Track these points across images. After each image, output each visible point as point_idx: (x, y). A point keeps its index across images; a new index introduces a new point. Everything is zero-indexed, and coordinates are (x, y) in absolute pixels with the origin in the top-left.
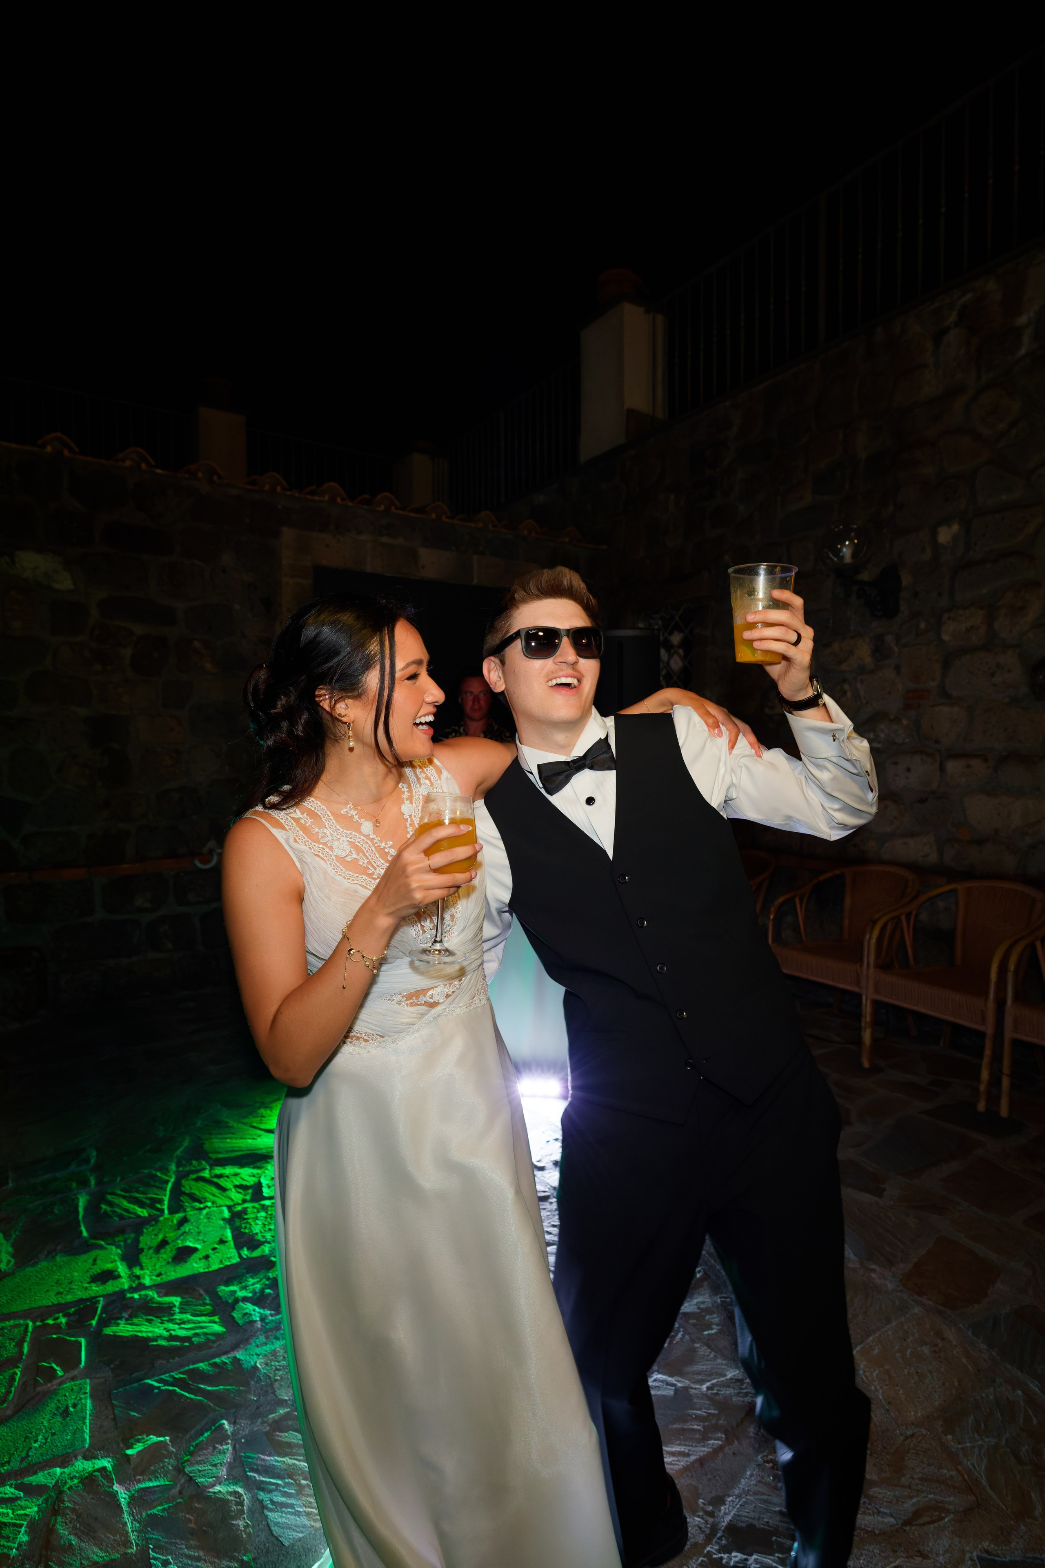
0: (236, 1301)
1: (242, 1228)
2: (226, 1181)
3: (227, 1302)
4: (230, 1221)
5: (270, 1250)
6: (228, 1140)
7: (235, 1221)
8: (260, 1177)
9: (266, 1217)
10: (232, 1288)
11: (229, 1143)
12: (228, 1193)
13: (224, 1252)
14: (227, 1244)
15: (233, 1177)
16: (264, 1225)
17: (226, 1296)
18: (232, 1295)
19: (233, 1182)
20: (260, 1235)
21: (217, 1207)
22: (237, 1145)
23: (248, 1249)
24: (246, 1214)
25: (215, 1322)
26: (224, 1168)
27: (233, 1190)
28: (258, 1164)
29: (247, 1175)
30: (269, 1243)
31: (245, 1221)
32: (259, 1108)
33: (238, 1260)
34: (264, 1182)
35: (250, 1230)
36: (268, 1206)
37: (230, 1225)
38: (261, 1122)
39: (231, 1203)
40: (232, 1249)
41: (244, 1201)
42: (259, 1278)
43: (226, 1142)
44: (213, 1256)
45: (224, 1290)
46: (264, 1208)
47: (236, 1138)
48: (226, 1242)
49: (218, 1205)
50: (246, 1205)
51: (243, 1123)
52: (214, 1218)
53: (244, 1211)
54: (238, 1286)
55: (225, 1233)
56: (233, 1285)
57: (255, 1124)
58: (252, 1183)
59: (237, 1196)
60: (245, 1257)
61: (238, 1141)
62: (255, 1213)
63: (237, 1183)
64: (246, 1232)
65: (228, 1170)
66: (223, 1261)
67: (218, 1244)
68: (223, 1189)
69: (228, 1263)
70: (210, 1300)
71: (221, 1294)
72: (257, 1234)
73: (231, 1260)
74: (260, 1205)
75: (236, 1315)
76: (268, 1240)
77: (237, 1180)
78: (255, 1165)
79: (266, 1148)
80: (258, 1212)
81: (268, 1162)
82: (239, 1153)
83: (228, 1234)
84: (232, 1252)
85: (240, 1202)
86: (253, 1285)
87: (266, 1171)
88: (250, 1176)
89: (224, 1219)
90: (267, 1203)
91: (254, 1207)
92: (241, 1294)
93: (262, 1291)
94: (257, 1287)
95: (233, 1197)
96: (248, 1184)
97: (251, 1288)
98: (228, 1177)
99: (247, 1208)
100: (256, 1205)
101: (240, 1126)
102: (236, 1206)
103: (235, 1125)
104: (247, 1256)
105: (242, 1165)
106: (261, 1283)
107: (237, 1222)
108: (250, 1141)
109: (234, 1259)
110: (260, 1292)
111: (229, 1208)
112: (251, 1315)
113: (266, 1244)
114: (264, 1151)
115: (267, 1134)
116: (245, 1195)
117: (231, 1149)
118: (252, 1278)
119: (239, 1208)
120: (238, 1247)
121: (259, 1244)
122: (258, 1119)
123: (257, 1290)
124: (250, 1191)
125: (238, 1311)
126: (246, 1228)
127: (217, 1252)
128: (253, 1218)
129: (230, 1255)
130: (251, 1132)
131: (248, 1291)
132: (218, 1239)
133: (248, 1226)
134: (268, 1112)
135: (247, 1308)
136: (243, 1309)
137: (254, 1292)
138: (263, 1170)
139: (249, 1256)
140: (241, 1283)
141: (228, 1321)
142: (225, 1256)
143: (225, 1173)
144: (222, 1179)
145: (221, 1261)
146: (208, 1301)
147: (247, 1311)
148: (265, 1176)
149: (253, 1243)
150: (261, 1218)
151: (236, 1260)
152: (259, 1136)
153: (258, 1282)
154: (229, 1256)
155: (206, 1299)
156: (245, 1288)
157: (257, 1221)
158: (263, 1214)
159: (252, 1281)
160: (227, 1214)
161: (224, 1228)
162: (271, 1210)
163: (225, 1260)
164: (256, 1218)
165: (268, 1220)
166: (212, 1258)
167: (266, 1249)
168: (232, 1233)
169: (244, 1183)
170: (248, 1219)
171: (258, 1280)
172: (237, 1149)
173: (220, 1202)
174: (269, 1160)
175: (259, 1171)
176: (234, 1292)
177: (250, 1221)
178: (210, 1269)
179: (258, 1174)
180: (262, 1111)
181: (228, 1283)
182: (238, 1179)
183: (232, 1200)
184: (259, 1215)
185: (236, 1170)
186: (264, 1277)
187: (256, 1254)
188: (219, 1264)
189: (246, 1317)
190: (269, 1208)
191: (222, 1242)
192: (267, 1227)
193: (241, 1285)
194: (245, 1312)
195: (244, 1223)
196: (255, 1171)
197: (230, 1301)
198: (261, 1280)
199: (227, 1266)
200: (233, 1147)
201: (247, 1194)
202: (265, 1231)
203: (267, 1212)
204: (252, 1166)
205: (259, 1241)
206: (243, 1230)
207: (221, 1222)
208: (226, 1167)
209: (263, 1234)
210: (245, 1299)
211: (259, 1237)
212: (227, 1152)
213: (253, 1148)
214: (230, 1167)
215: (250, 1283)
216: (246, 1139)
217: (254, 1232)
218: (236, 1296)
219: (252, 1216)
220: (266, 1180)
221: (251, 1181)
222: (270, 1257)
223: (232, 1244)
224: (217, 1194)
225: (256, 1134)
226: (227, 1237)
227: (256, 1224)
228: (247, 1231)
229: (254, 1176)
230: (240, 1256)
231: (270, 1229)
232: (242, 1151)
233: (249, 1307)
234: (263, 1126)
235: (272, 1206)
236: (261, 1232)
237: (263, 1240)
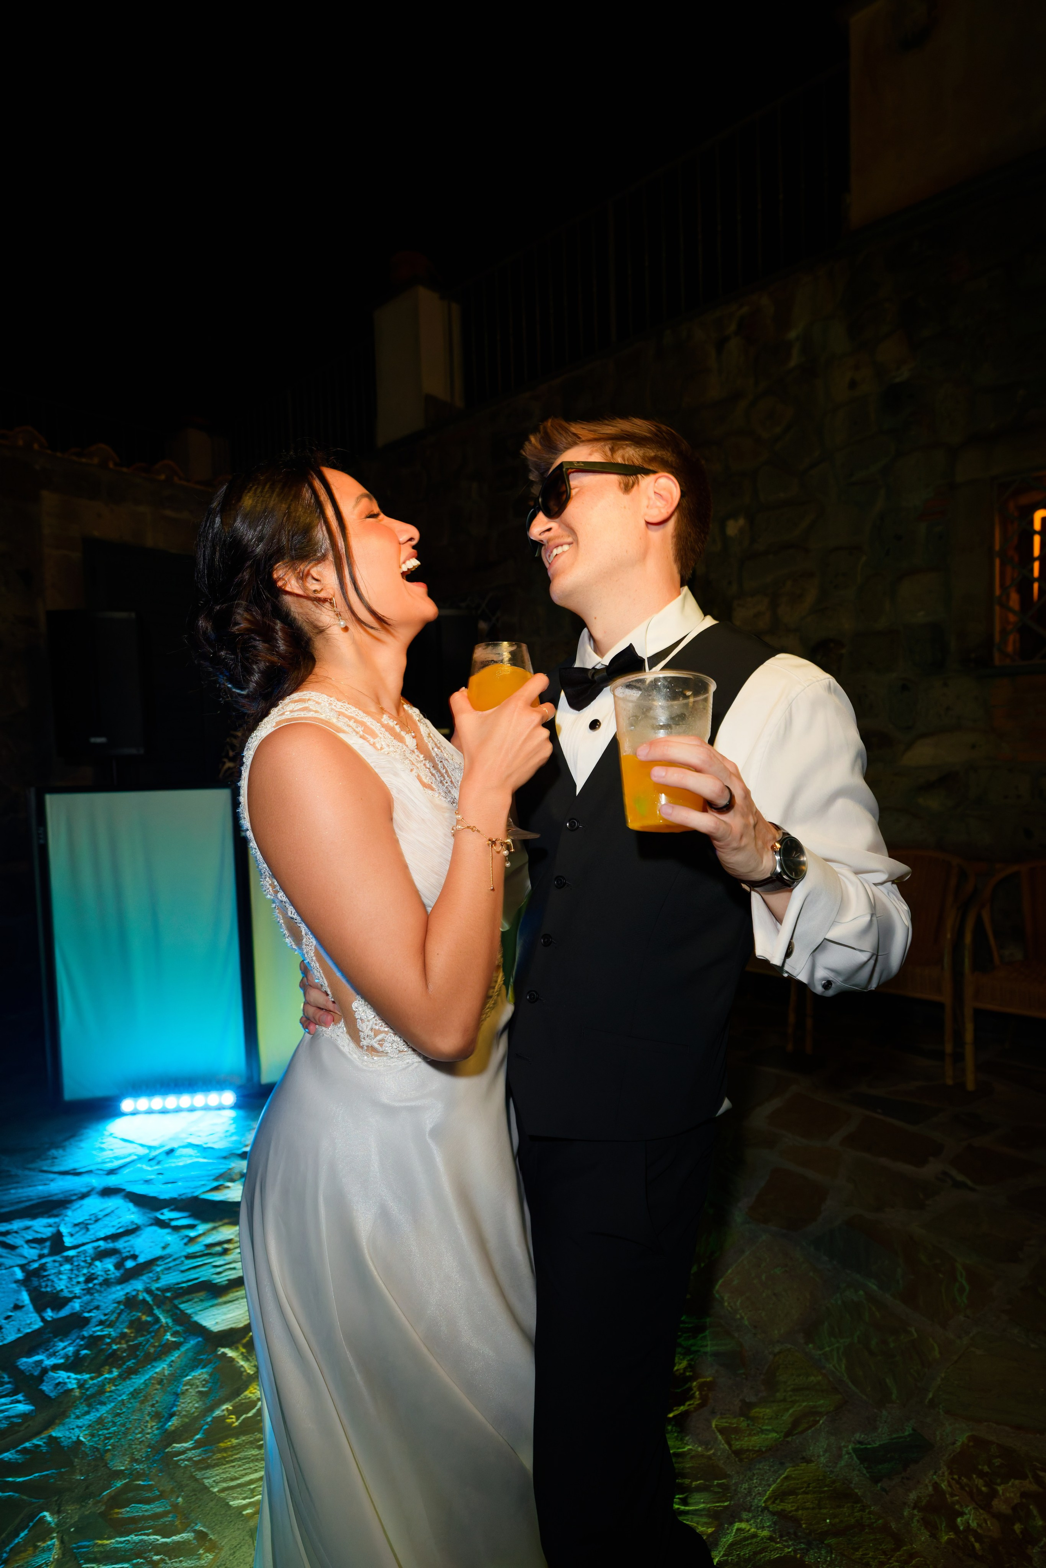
0: (45, 1371)
1: (42, 1287)
2: (15, 1237)
3: (32, 1375)
4: (25, 1283)
5: (81, 1306)
6: (13, 1191)
7: (31, 1281)
8: (58, 1226)
9: (72, 1270)
10: (37, 1358)
11: (14, 1194)
12: (19, 1251)
13: (21, 1319)
14: (24, 1309)
15: (24, 1231)
16: (70, 1279)
17: (30, 1368)
18: (37, 1366)
19: (23, 1237)
20: (66, 1291)
21: (6, 1269)
22: (25, 1194)
23: (53, 1310)
24: (45, 1270)
25: (19, 1402)
26: (11, 1224)
27: (26, 1246)
28: (55, 1212)
29: (41, 1226)
30: (79, 1298)
31: (45, 1279)
32: (49, 1149)
33: (41, 1324)
34: (64, 1230)
35: (53, 1288)
36: (73, 1257)
37: (26, 1286)
38: (52, 1165)
39: (23, 1262)
40: (32, 1313)
41: (41, 1256)
42: (71, 1339)
43: (10, 1193)
44: (8, 1326)
45: (26, 1362)
46: (69, 1260)
47: (23, 1187)
48: (23, 1307)
49: (7, 1266)
50: (43, 1261)
51: (30, 1169)
52: (4, 1282)
53: (43, 1267)
54: (45, 1354)
55: (20, 1298)
56: (38, 1354)
57: (45, 1168)
58: (49, 1234)
59: (31, 1253)
60: (49, 1319)
61: (25, 1190)
62: (55, 1267)
63: (30, 1238)
64: (47, 1292)
65: (16, 1225)
66: (22, 1330)
67: (12, 1311)
68: (13, 1248)
69: (29, 1331)
70: (9, 1378)
71: (22, 1367)
72: (62, 1290)
73: (31, 1326)
74: (62, 1257)
75: (46, 1387)
76: (78, 1295)
77: (29, 1235)
78: (50, 1214)
79: (62, 1193)
80: (61, 1265)
81: (67, 1208)
82: (28, 1204)
83: (25, 1297)
84: (31, 1317)
85: (36, 1258)
86: (64, 1348)
87: (66, 1219)
88: (45, 1227)
89: (17, 1282)
90: (71, 1253)
91: (54, 1261)
92: (49, 1362)
93: (76, 1353)
94: (69, 1351)
95: (26, 1254)
96: (44, 1236)
97: (62, 1352)
98: (16, 1232)
99: (46, 1263)
100: (57, 1258)
101: (27, 1172)
102: (31, 1264)
103: (20, 1172)
104: (52, 1317)
105: (34, 1217)
106: (75, 1344)
107: (35, 1282)
108: (40, 1188)
109: (35, 1324)
110: (73, 1356)
111: (22, 1267)
112: (65, 1383)
113: (75, 1300)
114: (61, 1196)
115: (62, 1177)
116: (41, 1249)
117: (17, 1200)
118: (62, 1341)
119: (35, 1265)
120: (39, 1309)
121: (67, 1301)
122: (49, 1161)
123: (70, 1354)
124: (48, 1244)
125: (47, 1382)
126: (47, 1286)
127: (13, 1321)
128: (55, 1273)
129: (31, 1321)
130: (40, 1177)
131: (59, 1357)
132: (12, 1306)
133: (49, 1283)
134: (61, 1152)
135: (59, 1377)
136: (55, 1379)
137: (67, 1357)
138: (61, 1218)
139: (55, 1316)
140: (47, 1350)
141: (36, 1396)
142: (24, 1323)
143: (12, 1229)
144: (9, 1237)
145: (19, 1330)
146: (6, 1379)
147: (60, 1380)
148: (65, 1224)
149: (58, 1301)
150: (66, 1272)
151: (38, 1324)
152: (52, 1180)
153: (69, 1345)
154: (28, 1322)
155: (4, 1378)
156: (54, 1354)
157: (61, 1276)
158: (67, 1267)
159: (62, 1345)
160: (19, 1274)
161: (18, 1292)
162: (78, 1261)
163: (24, 1328)
164: (60, 1273)
165: (76, 1272)
166: (6, 1328)
167: (76, 1305)
168: (30, 1295)
169: (39, 1236)
170: (49, 1275)
171: (70, 1342)
172: (24, 1199)
173: (8, 1262)
174: (68, 1206)
175: (57, 1220)
176: (41, 1361)
177: (51, 1277)
178: (5, 1342)
179: (55, 1223)
180: (54, 1152)
181: (30, 1353)
182: (30, 1232)
183: (26, 1258)
184: (62, 1269)
185: (27, 1223)
186: (78, 1337)
187: (64, 1312)
188: (17, 1333)
189: (59, 1387)
190: (75, 1259)
191: (17, 1307)
192: (75, 1281)
193: (48, 1352)
194: (57, 1381)
195: (44, 1281)
196: (51, 1221)
197: (36, 1374)
198: (74, 1341)
199: (28, 1334)
200: (19, 1198)
201: (45, 1247)
202: (73, 1285)
203: (72, 1264)
204: (46, 1215)
205: (65, 1298)
206: (43, 1290)
207: (14, 1286)
208: (13, 1222)
209: (70, 1290)
210: (56, 1368)
211: (66, 1294)
212: (12, 1204)
213: (46, 1195)
214: (18, 1220)
215: (59, 1348)
216: (35, 1186)
217: (59, 1288)
218: (43, 1366)
219: (53, 1271)
220: (67, 1228)
221: (48, 1232)
222: (82, 1314)
223: (31, 1307)
224: (4, 1255)
225: (48, 1179)
226: (23, 1301)
227: (60, 1279)
228: (49, 1289)
229: (50, 1226)
230: (43, 1319)
231: (78, 1283)
232: (31, 1200)
233: (62, 1375)
234: (56, 1169)
235: (77, 1256)
236: (67, 1287)
237: (71, 1295)
